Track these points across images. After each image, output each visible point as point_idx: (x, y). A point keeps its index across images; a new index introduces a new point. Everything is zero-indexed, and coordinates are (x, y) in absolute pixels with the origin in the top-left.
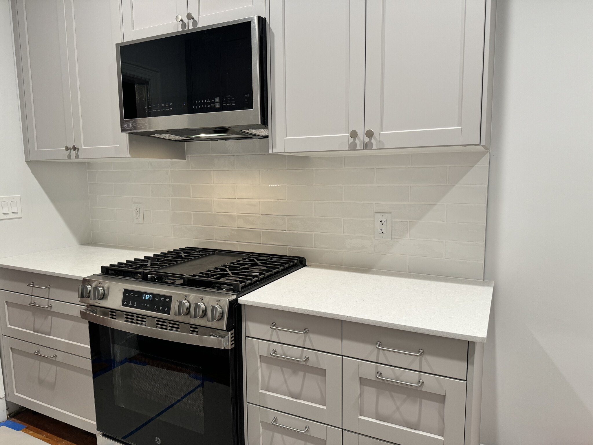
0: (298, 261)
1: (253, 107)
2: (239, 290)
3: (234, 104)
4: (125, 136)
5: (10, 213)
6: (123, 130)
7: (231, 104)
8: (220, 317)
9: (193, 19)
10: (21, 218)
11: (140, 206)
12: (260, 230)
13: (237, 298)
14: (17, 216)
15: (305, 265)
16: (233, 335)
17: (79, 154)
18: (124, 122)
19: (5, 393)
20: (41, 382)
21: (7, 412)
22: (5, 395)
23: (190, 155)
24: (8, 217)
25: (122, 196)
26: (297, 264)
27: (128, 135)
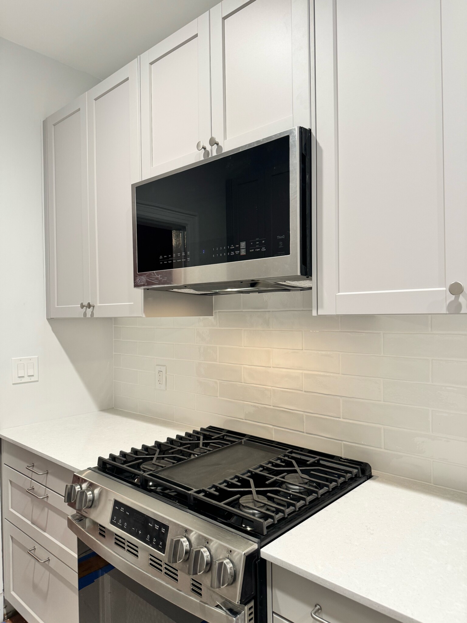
0: (358, 470)
1: (291, 252)
2: (263, 533)
3: (264, 249)
4: (140, 291)
5: (26, 376)
6: (136, 285)
7: (261, 250)
8: (232, 581)
9: (217, 144)
10: (37, 381)
11: (163, 369)
12: (302, 413)
13: (259, 548)
14: (33, 379)
15: (370, 477)
16: (253, 610)
17: (94, 311)
18: (137, 276)
19: (3, 588)
20: (35, 587)
21: (5, 611)
22: (3, 590)
23: (218, 311)
24: (23, 380)
25: (146, 357)
26: (358, 476)
27: (143, 290)
